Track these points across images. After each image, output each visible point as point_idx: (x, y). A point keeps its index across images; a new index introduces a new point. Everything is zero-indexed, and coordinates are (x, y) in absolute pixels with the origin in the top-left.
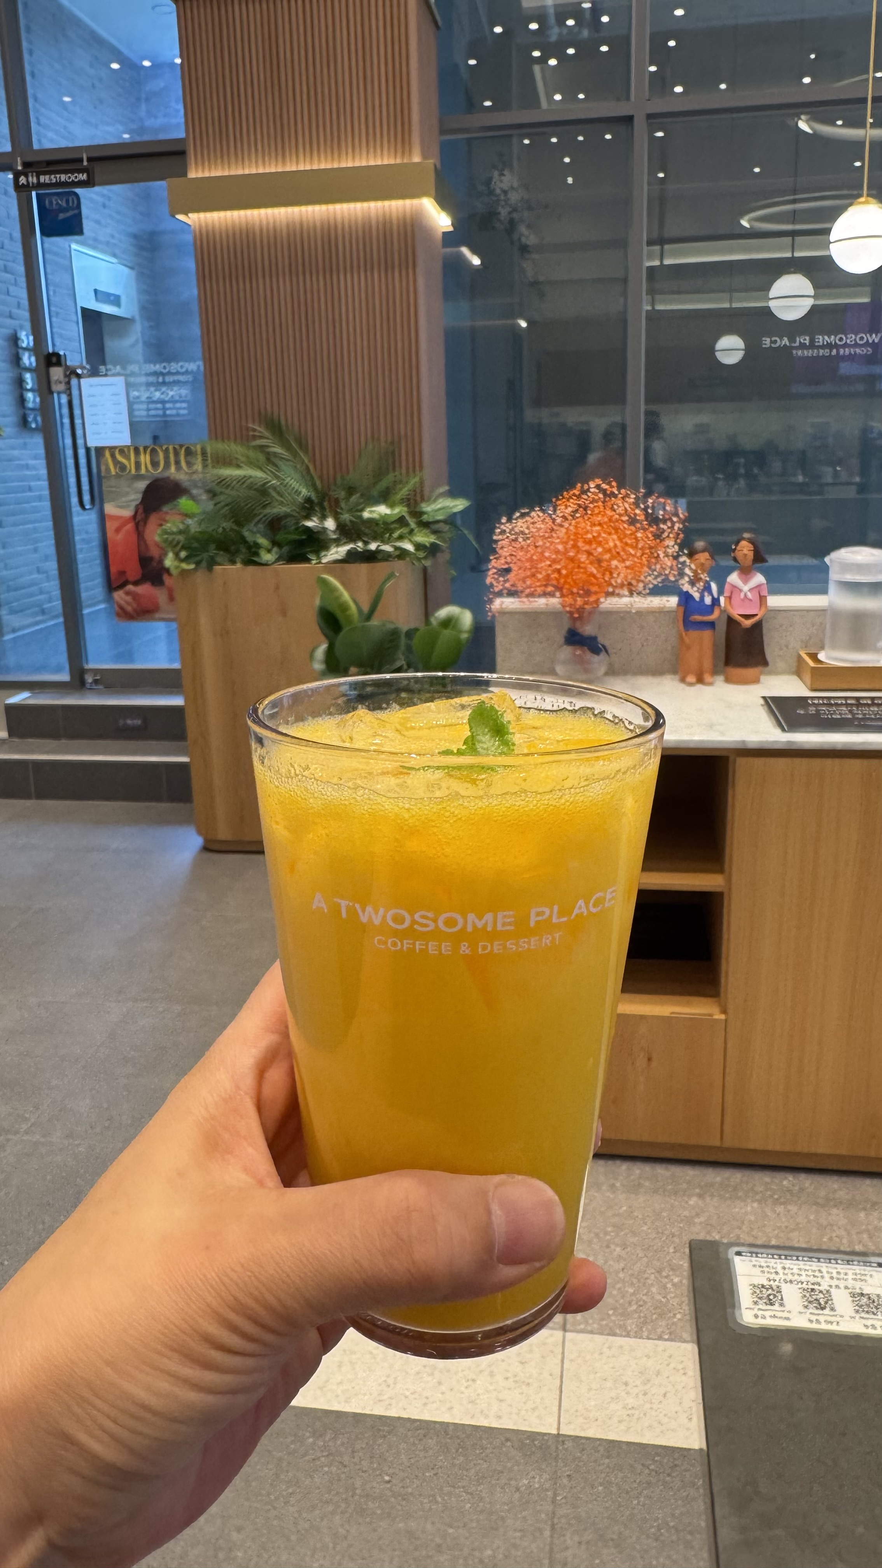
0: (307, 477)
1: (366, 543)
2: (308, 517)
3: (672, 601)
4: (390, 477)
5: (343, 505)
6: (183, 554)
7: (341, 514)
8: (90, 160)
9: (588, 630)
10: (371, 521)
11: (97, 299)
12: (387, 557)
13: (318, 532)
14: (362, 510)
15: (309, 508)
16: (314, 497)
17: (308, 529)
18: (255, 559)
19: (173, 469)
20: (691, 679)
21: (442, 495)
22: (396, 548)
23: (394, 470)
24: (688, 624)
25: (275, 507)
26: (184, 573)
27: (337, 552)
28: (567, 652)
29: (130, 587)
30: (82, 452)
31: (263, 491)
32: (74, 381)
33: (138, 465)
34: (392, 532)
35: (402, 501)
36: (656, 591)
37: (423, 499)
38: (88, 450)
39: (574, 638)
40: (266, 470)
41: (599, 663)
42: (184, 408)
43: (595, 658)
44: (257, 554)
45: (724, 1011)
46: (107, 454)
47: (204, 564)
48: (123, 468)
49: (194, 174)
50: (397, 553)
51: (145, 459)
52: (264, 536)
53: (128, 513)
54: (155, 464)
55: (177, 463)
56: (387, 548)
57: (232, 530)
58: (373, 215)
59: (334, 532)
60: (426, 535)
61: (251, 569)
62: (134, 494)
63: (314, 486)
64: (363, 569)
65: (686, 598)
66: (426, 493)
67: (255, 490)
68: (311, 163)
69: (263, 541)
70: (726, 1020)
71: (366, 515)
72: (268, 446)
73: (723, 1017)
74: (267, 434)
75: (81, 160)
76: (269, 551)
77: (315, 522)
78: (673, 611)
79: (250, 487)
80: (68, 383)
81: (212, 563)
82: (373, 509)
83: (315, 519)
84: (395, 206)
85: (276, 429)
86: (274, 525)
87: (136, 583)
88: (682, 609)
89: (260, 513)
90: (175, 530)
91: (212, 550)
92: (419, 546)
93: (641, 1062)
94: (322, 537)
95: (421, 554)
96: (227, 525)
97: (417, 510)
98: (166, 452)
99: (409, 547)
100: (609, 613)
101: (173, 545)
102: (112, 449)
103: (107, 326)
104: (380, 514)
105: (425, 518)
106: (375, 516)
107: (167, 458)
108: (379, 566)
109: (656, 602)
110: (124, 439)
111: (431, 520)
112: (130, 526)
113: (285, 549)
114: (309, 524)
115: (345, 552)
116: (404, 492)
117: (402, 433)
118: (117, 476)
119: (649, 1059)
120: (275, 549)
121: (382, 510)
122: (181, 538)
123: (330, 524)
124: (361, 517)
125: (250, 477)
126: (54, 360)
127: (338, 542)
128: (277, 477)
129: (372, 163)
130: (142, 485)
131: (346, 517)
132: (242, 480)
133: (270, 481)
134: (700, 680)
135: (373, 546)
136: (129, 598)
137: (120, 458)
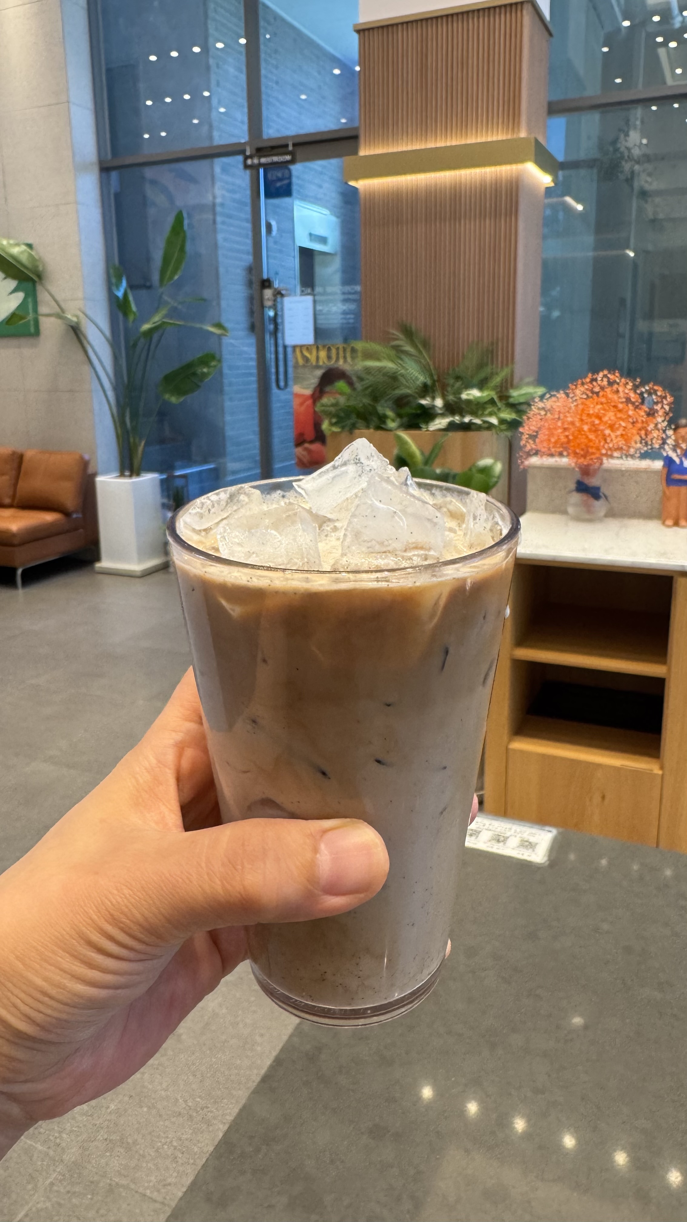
0: (425, 369)
1: (463, 416)
2: (423, 397)
3: (658, 465)
4: (488, 370)
5: (449, 389)
6: (334, 420)
7: (447, 395)
8: (294, 145)
9: (594, 482)
10: (468, 402)
11: (311, 240)
12: (479, 428)
13: (430, 408)
14: (460, 393)
15: (426, 390)
16: (429, 382)
17: (422, 406)
18: (383, 426)
19: (341, 362)
20: (669, 522)
21: (528, 384)
22: (485, 422)
23: (492, 363)
24: (670, 481)
25: (402, 390)
26: (334, 434)
27: (440, 423)
28: (576, 497)
29: (307, 445)
30: (281, 349)
31: (394, 378)
32: (279, 299)
33: (318, 358)
34: (484, 409)
35: (494, 388)
36: (644, 456)
37: (512, 386)
38: (285, 347)
39: (582, 488)
40: (398, 364)
41: (600, 506)
42: (352, 319)
43: (597, 504)
44: (384, 422)
45: (662, 768)
46: (298, 350)
47: (347, 429)
48: (307, 360)
49: (362, 153)
50: (486, 425)
51: (323, 354)
52: (392, 410)
53: (308, 392)
54: (329, 357)
55: (345, 358)
56: (478, 421)
57: (370, 405)
58: (488, 178)
59: (440, 409)
60: (508, 414)
61: (379, 433)
62: (314, 378)
63: (431, 375)
64: (458, 436)
65: (669, 461)
66: (516, 381)
67: (388, 376)
68: (446, 141)
69: (390, 413)
70: (663, 775)
71: (464, 396)
72: (401, 346)
73: (660, 772)
74: (401, 336)
75: (287, 146)
76: (393, 421)
77: (428, 401)
78: (659, 471)
79: (385, 374)
80: (275, 301)
81: (354, 427)
82: (469, 392)
83: (428, 399)
84: (505, 170)
85: (409, 333)
86: (400, 403)
87: (311, 442)
88: (665, 472)
89: (391, 394)
90: (329, 403)
91: (354, 418)
92: (502, 421)
93: (597, 798)
94: (432, 411)
95: (503, 427)
96: (366, 401)
97: (505, 394)
98: (338, 349)
99: (494, 421)
100: (608, 471)
101: (330, 415)
102: (301, 346)
103: (318, 259)
104: (474, 396)
105: (511, 400)
106: (471, 397)
107: (338, 354)
108: (471, 434)
109: (645, 464)
110: (309, 339)
111: (516, 402)
112: (309, 402)
113: (405, 420)
114: (423, 402)
115: (447, 423)
116: (497, 380)
117: (500, 336)
118: (304, 366)
119: (603, 797)
120: (398, 420)
121: (475, 393)
122: (332, 409)
123: (439, 402)
124: (460, 398)
125: (385, 367)
126: (267, 284)
127: (443, 415)
128: (403, 367)
129: (490, 139)
130: (319, 373)
131: (451, 398)
132: (380, 369)
133: (400, 371)
134: (676, 524)
135: (467, 420)
136: (305, 453)
137: (307, 354)
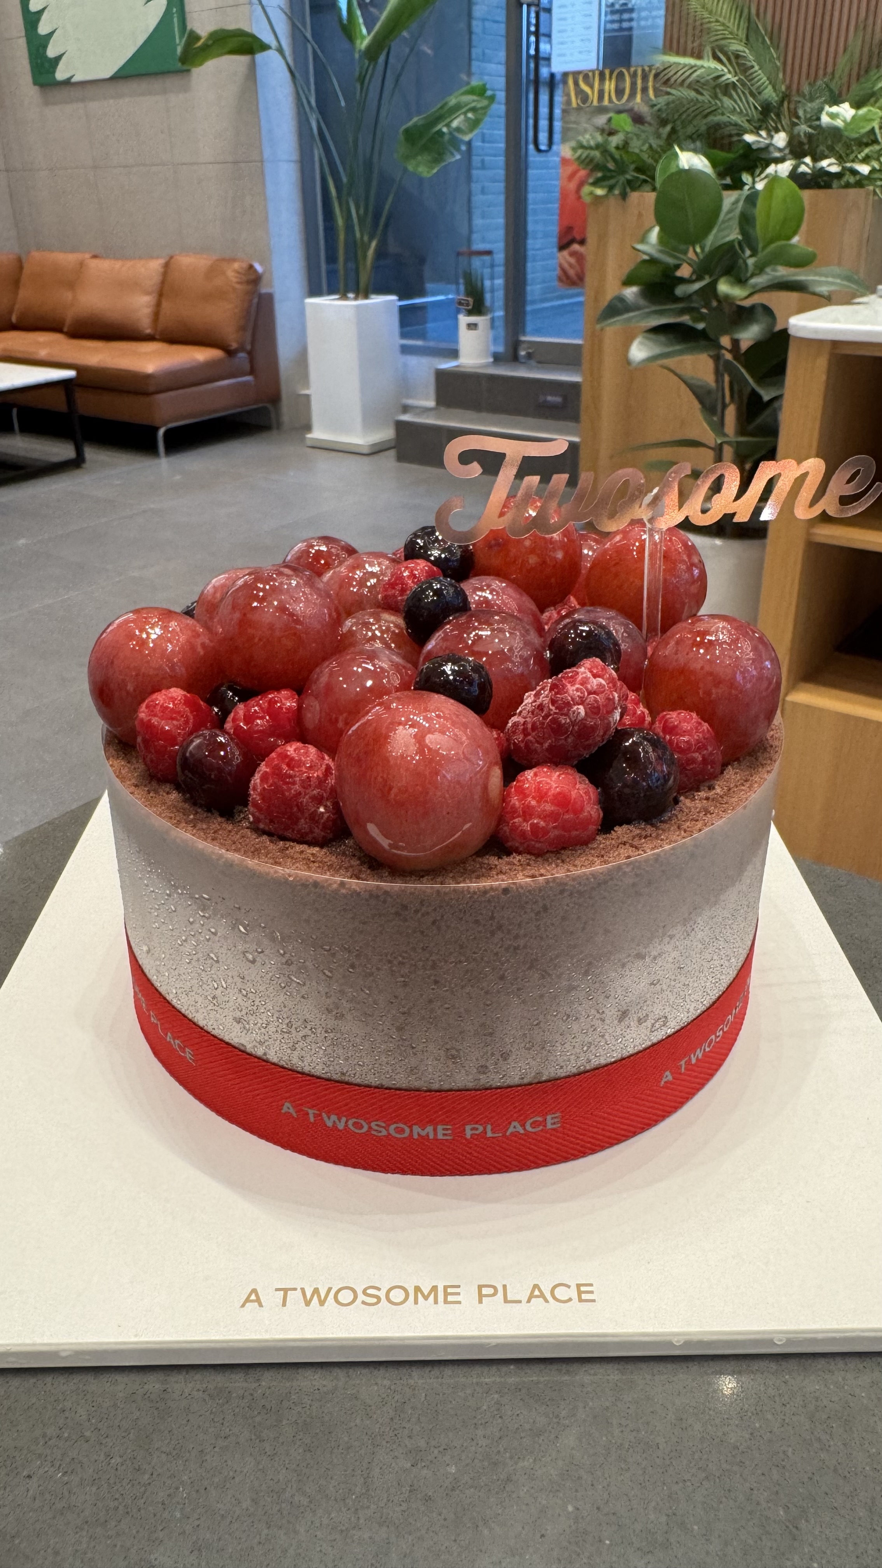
2: (756, 130)
5: (801, 111)
7: (797, 125)
10: (831, 130)
13: (762, 150)
14: (819, 115)
17: (751, 146)
26: (596, 201)
30: (544, 80)
33: (601, 94)
38: (551, 76)
46: (571, 80)
55: (644, 90)
59: (781, 147)
71: (825, 119)
77: (760, 137)
82: (834, 112)
83: (762, 134)
87: (582, 242)
94: (764, 155)
104: (842, 119)
106: (836, 121)
110: (590, 60)
114: (755, 139)
121: (844, 113)
124: (817, 124)
131: (802, 127)
136: (572, 260)
137: (583, 86)
